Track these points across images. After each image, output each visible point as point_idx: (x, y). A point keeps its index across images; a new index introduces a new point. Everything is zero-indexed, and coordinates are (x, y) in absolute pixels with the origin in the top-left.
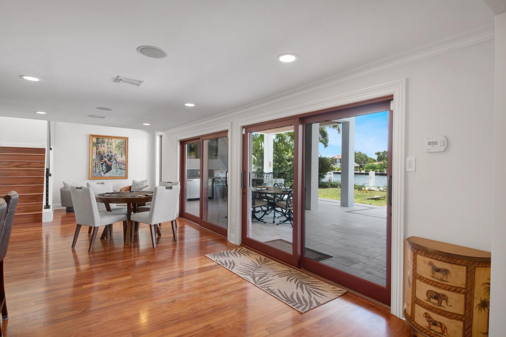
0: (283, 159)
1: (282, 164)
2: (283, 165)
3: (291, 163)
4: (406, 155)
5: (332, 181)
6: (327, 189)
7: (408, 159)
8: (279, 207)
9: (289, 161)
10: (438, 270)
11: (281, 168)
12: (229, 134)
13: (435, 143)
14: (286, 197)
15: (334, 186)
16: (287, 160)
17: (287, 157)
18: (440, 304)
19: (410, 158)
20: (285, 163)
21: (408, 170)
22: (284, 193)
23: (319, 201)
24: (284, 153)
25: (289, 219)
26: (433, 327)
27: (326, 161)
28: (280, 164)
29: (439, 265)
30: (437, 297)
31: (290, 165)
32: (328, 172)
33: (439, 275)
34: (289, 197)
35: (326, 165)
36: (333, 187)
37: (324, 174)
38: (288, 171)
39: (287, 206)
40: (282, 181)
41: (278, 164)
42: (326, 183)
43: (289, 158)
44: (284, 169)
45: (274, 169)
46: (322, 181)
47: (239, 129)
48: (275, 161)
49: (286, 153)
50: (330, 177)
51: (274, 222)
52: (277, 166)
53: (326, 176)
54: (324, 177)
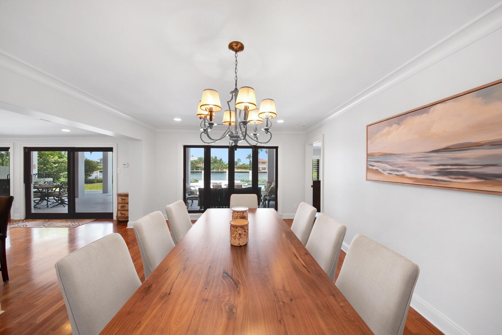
0: (48, 162)
1: (47, 166)
2: (49, 167)
3: (57, 165)
4: (117, 168)
5: (98, 178)
6: (93, 184)
7: (118, 169)
9: (55, 163)
10: (123, 199)
11: (47, 169)
13: (125, 165)
14: (57, 190)
15: (99, 181)
16: (53, 163)
17: (53, 160)
18: (124, 208)
19: (119, 169)
21: (118, 172)
24: (50, 157)
26: (122, 215)
27: (92, 163)
28: (45, 166)
29: (123, 198)
30: (123, 207)
31: (56, 167)
32: (95, 172)
33: (123, 201)
35: (93, 167)
36: (99, 183)
37: (91, 173)
38: (54, 171)
40: (51, 179)
41: (42, 166)
42: (93, 179)
43: (55, 161)
44: (49, 170)
45: (38, 170)
46: (89, 178)
47: (22, 149)
48: (39, 164)
49: (52, 157)
50: (96, 175)
51: (48, 207)
52: (42, 168)
53: (93, 175)
54: (90, 176)
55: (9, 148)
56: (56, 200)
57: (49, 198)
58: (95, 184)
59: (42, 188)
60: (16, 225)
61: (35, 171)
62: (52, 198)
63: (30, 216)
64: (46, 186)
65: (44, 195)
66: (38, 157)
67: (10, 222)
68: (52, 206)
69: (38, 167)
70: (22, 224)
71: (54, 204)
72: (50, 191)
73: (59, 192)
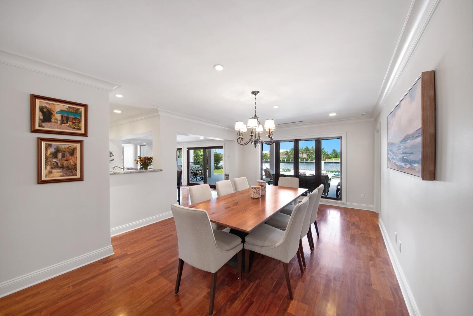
0: (198, 155)
3: (202, 157)
7: (225, 159)
8: (198, 175)
9: (201, 156)
11: (197, 160)
12: (182, 150)
13: (228, 156)
14: (201, 172)
16: (200, 156)
20: (200, 157)
22: (200, 170)
23: (214, 175)
25: (202, 180)
28: (197, 158)
31: (202, 158)
34: (202, 172)
39: (202, 174)
40: (199, 166)
44: (199, 160)
45: (194, 160)
47: (186, 149)
48: (195, 156)
49: (200, 152)
51: (197, 181)
52: (196, 159)
53: (220, 163)
54: (218, 164)
55: (182, 149)
56: (200, 177)
57: (197, 176)
58: (220, 170)
59: (195, 170)
60: (184, 188)
61: (192, 160)
62: (199, 176)
63: (189, 184)
64: (196, 169)
65: (195, 175)
66: (194, 152)
67: (182, 186)
68: (198, 181)
69: (194, 159)
70: (186, 187)
71: (199, 180)
72: (198, 172)
73: (201, 173)
